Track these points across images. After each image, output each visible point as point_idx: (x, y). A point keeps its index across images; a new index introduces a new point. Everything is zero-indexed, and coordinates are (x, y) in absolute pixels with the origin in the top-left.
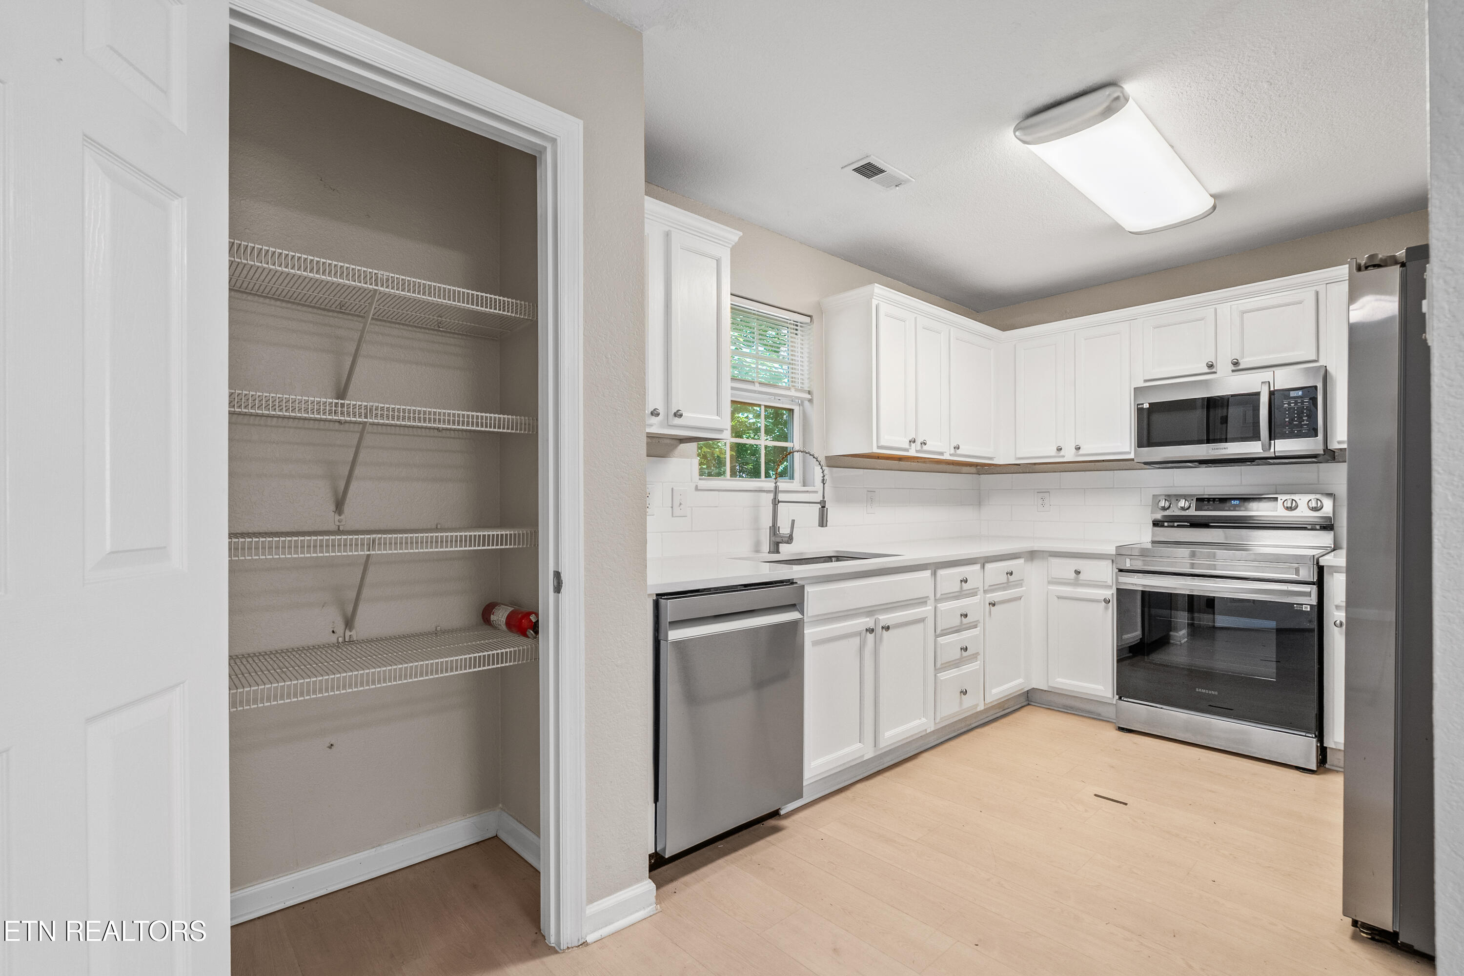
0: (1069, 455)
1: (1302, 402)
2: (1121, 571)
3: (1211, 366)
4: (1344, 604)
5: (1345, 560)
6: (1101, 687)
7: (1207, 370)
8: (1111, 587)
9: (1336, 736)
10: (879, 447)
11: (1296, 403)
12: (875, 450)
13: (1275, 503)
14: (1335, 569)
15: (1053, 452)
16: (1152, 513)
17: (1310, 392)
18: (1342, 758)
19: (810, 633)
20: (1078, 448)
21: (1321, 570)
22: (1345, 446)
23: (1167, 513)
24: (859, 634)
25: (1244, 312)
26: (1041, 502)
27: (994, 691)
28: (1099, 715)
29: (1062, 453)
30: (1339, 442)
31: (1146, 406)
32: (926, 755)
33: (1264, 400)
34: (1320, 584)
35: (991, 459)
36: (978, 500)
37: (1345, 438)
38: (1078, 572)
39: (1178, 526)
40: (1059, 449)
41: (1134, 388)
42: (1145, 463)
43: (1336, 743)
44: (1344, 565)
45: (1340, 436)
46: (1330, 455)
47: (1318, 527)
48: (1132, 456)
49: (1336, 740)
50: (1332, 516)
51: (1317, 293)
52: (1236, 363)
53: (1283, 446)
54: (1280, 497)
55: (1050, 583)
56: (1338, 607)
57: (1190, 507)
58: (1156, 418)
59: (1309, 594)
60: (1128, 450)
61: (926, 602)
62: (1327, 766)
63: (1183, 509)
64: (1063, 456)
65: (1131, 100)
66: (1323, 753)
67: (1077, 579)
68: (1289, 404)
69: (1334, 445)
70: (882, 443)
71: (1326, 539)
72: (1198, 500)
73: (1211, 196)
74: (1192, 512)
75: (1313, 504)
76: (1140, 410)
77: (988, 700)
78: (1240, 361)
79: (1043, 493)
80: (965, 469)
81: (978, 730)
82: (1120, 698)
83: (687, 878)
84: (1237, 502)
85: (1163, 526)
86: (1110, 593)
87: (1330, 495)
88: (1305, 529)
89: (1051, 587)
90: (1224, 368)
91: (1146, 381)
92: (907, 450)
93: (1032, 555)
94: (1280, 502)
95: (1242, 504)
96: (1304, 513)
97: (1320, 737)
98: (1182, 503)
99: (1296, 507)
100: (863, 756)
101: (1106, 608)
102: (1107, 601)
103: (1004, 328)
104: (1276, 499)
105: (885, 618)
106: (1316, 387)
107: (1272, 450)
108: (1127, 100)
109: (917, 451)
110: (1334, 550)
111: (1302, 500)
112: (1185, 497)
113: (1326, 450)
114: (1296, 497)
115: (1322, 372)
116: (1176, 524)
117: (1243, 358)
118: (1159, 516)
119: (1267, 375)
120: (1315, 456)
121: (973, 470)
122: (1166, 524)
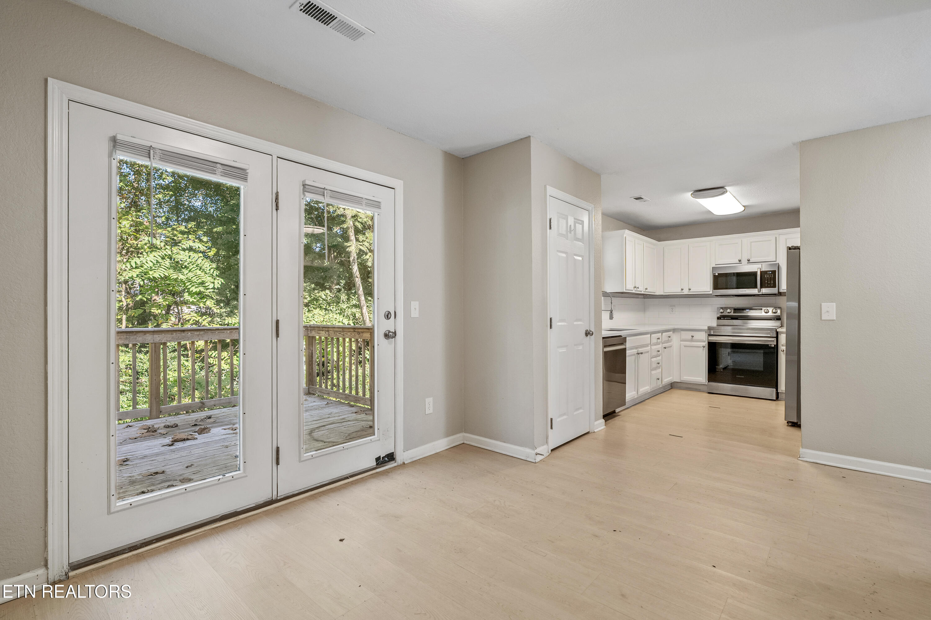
0: (686, 292)
1: (771, 276)
2: (709, 335)
3: (740, 261)
4: (785, 344)
5: (785, 329)
6: (701, 379)
7: (739, 262)
8: (705, 341)
9: (782, 387)
10: (626, 290)
11: (769, 276)
12: (625, 291)
13: (761, 310)
14: (782, 333)
15: (679, 290)
16: (717, 314)
17: (774, 272)
18: (784, 396)
19: (628, 352)
20: (690, 289)
21: (777, 333)
22: (786, 291)
23: (723, 314)
24: (634, 355)
25: (751, 242)
26: (671, 310)
27: (665, 380)
28: (700, 390)
29: (683, 291)
30: (783, 290)
31: (717, 274)
32: (647, 400)
33: (759, 274)
34: (777, 337)
35: (654, 293)
36: (644, 309)
37: (786, 288)
38: (692, 336)
39: (726, 319)
40: (682, 290)
41: (713, 268)
42: (716, 296)
43: (782, 390)
44: (785, 331)
45: (784, 287)
46: (780, 294)
47: (776, 319)
48: (711, 293)
49: (782, 389)
50: (780, 315)
51: (776, 237)
52: (749, 260)
53: (765, 291)
54: (763, 308)
55: (681, 341)
56: (782, 345)
57: (731, 312)
58: (720, 279)
59: (773, 341)
60: (709, 290)
61: (648, 346)
62: (779, 399)
63: (729, 313)
64: (684, 292)
65: (728, 192)
66: (777, 394)
67: (692, 339)
68: (767, 276)
69: (781, 291)
70: (627, 288)
71: (778, 323)
72: (734, 309)
73: (743, 206)
74: (732, 314)
75: (774, 311)
76: (715, 276)
77: (663, 383)
78: (750, 260)
79: (672, 306)
80: (640, 296)
81: (660, 395)
82: (709, 382)
83: (610, 421)
84: (748, 310)
85: (721, 319)
86: (706, 344)
87: (780, 308)
88: (771, 320)
89: (682, 343)
90: (744, 261)
91: (716, 265)
92: (632, 290)
93: (674, 330)
94: (763, 310)
95: (750, 310)
96: (770, 314)
97: (777, 390)
98: (729, 311)
99: (769, 312)
100: (634, 397)
101: (703, 349)
102: (704, 347)
103: (659, 240)
104: (762, 309)
105: (640, 350)
106: (776, 271)
107: (761, 292)
108: (727, 192)
109: (635, 291)
110: (781, 327)
111: (770, 310)
112: (729, 308)
113: (779, 292)
114: (768, 308)
115: (778, 265)
116: (726, 318)
117: (751, 258)
118: (719, 316)
119: (759, 266)
120: (775, 294)
121: (642, 296)
122: (722, 318)
